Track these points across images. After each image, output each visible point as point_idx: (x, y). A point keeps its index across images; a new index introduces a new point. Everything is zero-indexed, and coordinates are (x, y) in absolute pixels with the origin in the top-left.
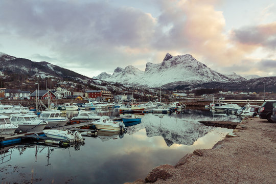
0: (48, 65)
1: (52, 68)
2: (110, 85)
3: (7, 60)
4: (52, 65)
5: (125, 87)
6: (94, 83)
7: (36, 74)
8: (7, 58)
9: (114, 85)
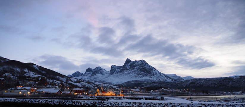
0: (34, 66)
1: (37, 68)
2: (84, 83)
3: (2, 61)
4: (37, 66)
5: (95, 84)
6: (71, 81)
7: (27, 73)
8: (2, 60)
9: (86, 82)
